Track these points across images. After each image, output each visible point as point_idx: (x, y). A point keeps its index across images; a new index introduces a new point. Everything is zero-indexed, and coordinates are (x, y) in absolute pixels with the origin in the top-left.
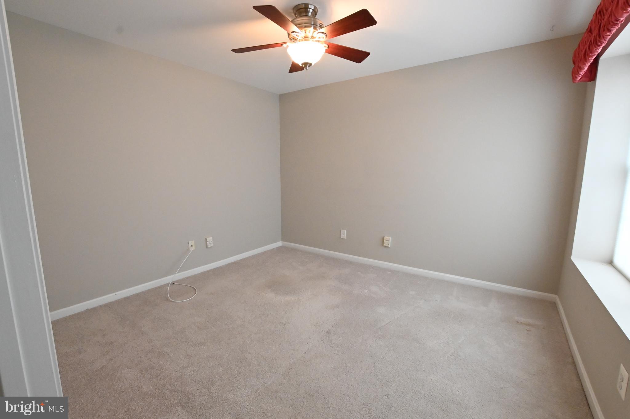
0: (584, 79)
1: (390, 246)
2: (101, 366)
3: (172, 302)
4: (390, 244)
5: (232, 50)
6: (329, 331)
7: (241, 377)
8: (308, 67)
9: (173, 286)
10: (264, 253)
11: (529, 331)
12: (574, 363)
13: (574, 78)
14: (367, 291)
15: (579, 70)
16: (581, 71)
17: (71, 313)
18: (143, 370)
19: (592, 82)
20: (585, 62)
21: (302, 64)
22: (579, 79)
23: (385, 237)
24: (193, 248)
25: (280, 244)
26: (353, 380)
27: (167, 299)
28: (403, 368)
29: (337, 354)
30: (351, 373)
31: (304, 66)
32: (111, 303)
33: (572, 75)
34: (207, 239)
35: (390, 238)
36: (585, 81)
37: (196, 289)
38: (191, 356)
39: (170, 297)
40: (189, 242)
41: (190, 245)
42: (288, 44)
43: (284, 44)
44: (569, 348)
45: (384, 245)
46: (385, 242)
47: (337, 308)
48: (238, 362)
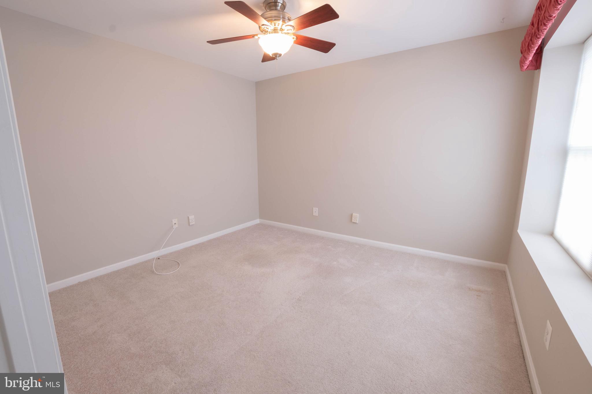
0: (530, 68)
1: (357, 223)
2: (93, 332)
3: (157, 274)
4: (358, 221)
5: (207, 42)
6: (299, 298)
7: (219, 339)
8: (278, 57)
9: (159, 260)
10: (243, 230)
11: (480, 296)
12: (516, 323)
13: (521, 66)
14: (335, 263)
15: (525, 60)
16: (526, 61)
17: (64, 286)
18: (131, 335)
19: (537, 70)
20: (529, 53)
21: (273, 55)
22: (525, 67)
23: (353, 214)
24: (176, 226)
25: (258, 221)
26: (319, 340)
27: (153, 272)
28: (364, 329)
29: (306, 318)
30: (318, 334)
31: (274, 56)
32: (101, 276)
33: (520, 64)
34: (189, 217)
35: (358, 215)
36: (531, 69)
37: (179, 262)
38: (175, 322)
39: (156, 270)
40: (173, 220)
41: (174, 223)
42: (259, 36)
43: (256, 36)
44: (513, 310)
45: (353, 221)
46: (353, 218)
47: (308, 278)
48: (217, 326)
